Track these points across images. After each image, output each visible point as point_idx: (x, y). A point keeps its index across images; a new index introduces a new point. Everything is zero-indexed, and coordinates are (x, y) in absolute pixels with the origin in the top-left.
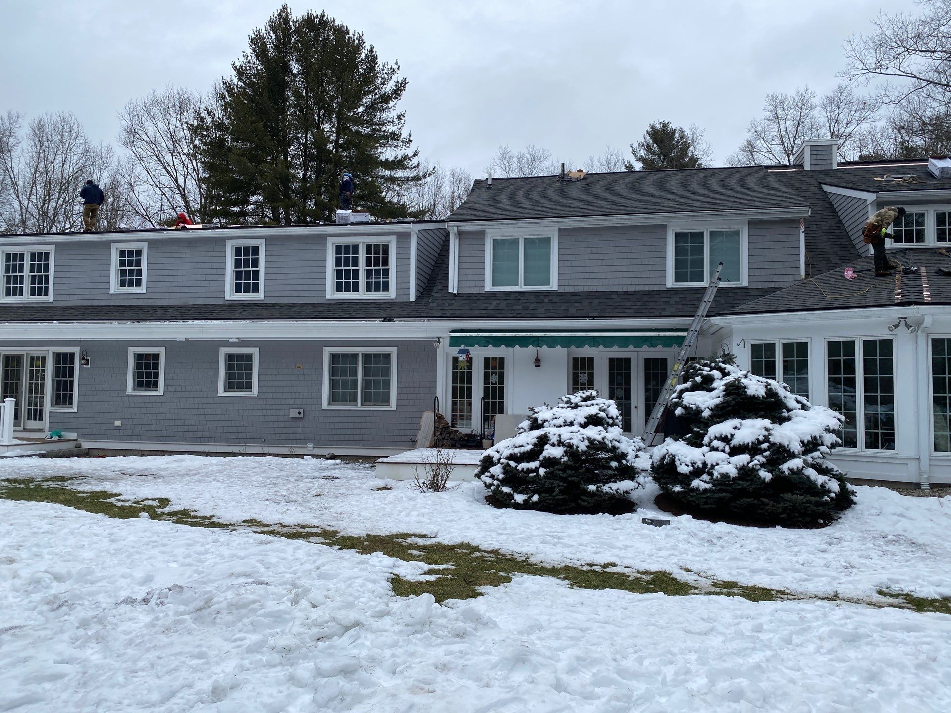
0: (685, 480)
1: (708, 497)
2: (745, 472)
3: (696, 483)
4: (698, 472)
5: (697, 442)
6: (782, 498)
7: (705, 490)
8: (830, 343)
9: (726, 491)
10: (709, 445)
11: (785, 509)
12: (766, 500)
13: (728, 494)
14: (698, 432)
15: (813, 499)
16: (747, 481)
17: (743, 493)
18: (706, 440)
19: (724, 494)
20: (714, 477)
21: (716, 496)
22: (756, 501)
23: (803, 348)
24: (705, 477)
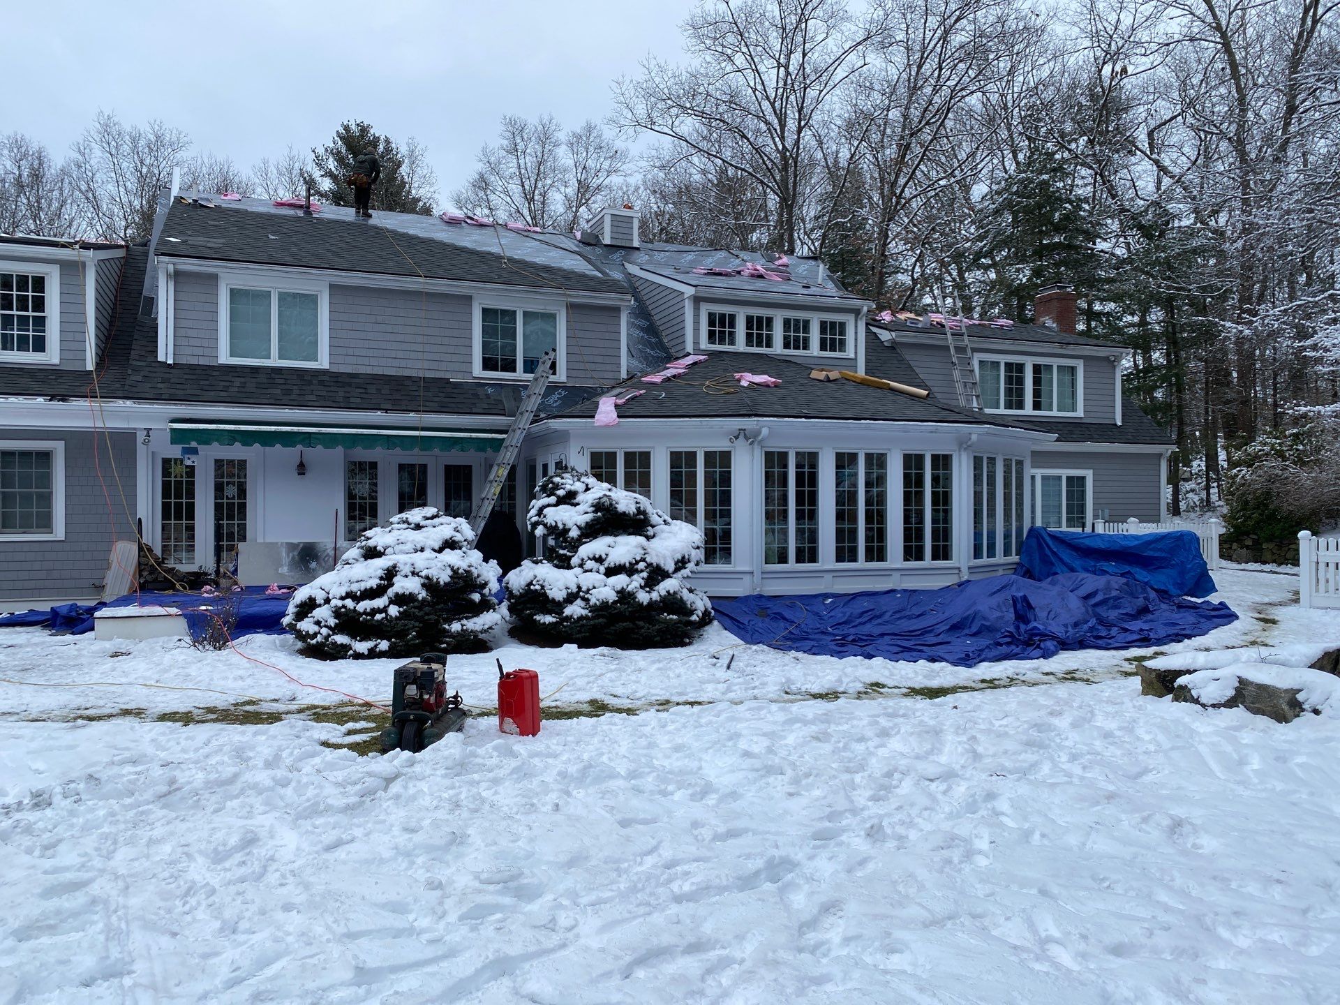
0: (555, 607)
1: (583, 626)
2: (624, 595)
3: (568, 611)
4: (571, 598)
5: (564, 564)
6: (658, 620)
7: (581, 618)
8: (672, 453)
9: (603, 616)
10: (581, 566)
11: (659, 631)
12: (641, 623)
13: (604, 620)
14: (565, 555)
15: (684, 619)
16: (625, 604)
17: (620, 617)
18: (575, 561)
19: (601, 620)
20: (591, 603)
21: (592, 622)
22: (631, 625)
23: (645, 458)
24: (579, 601)
